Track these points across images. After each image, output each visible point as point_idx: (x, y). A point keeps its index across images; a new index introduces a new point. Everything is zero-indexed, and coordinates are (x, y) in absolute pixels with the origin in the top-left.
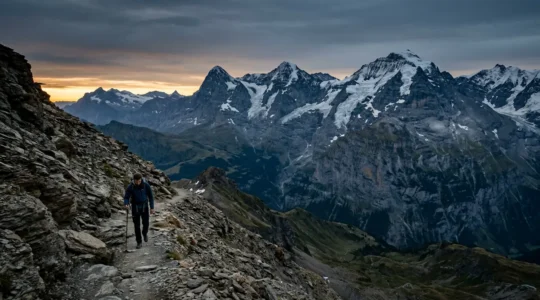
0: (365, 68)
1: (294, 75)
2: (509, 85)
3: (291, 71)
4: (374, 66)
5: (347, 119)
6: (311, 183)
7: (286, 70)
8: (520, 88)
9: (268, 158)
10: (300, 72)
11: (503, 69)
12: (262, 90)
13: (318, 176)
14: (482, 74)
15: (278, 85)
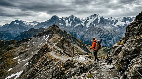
0: (90, 17)
1: (74, 18)
2: (113, 21)
3: (74, 17)
4: (91, 16)
5: (89, 26)
6: (84, 38)
7: (72, 17)
8: (115, 21)
9: (74, 34)
10: (75, 17)
11: (112, 18)
12: (67, 21)
13: (85, 37)
14: (109, 19)
15: (71, 20)
